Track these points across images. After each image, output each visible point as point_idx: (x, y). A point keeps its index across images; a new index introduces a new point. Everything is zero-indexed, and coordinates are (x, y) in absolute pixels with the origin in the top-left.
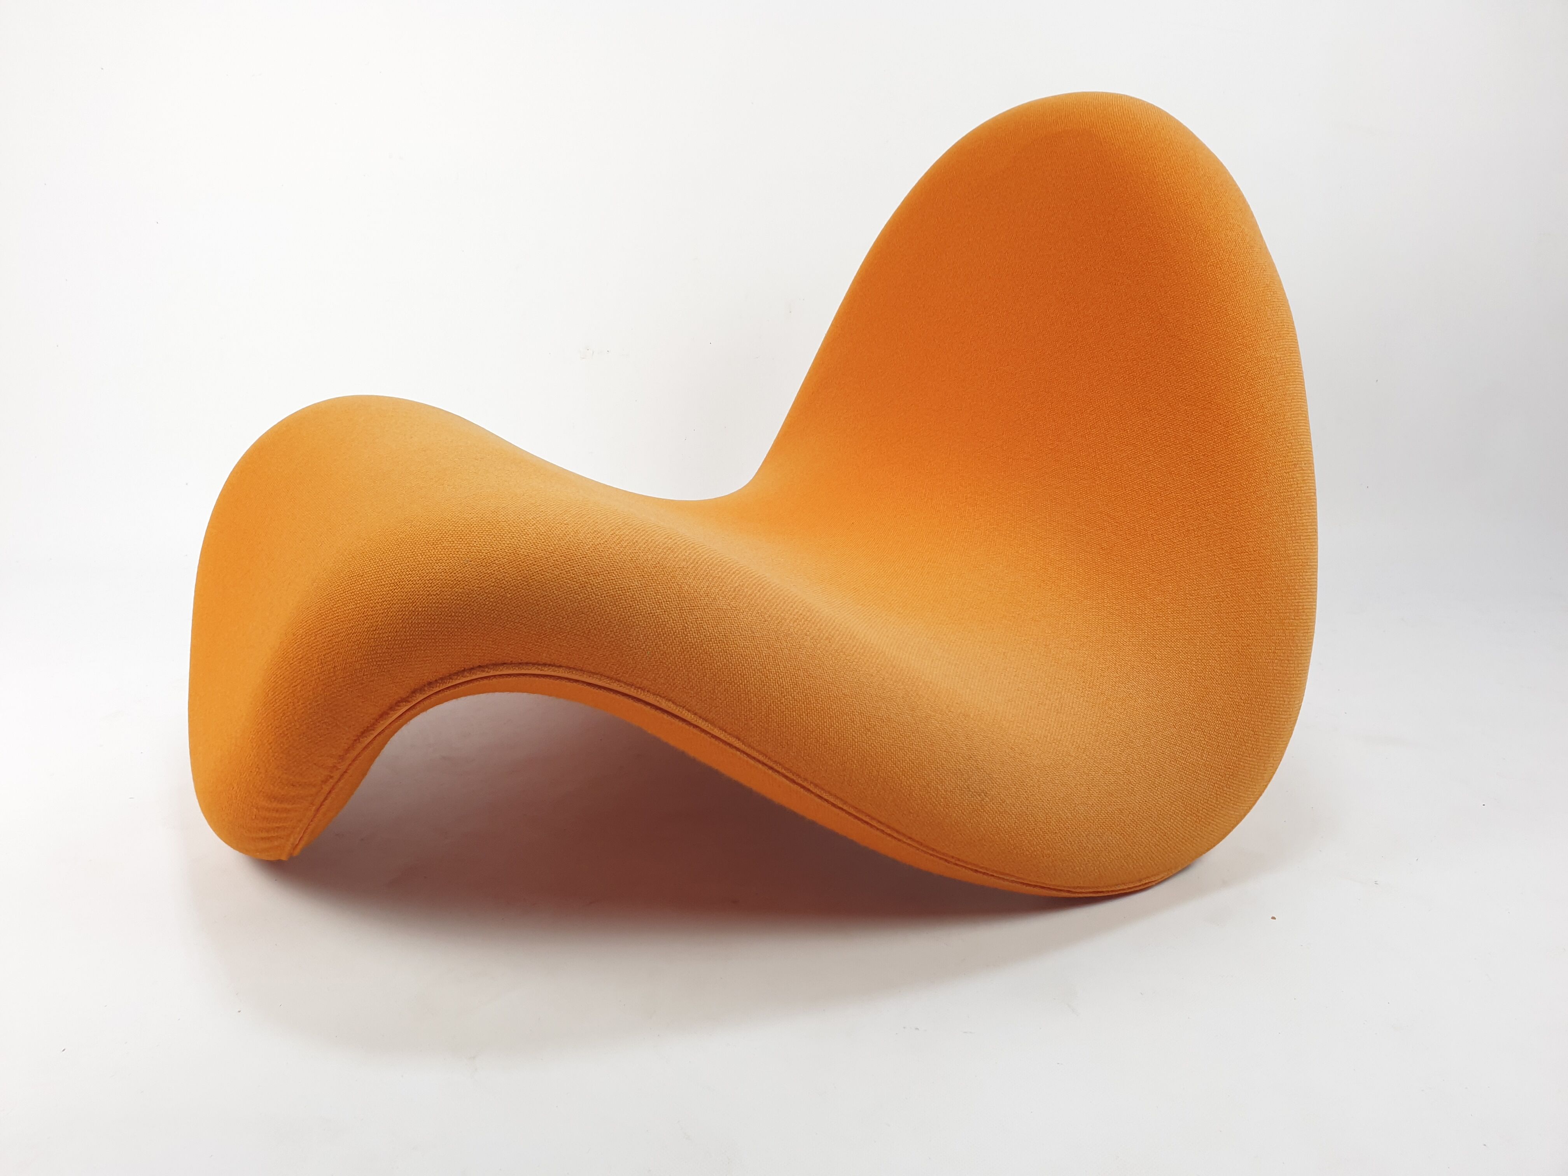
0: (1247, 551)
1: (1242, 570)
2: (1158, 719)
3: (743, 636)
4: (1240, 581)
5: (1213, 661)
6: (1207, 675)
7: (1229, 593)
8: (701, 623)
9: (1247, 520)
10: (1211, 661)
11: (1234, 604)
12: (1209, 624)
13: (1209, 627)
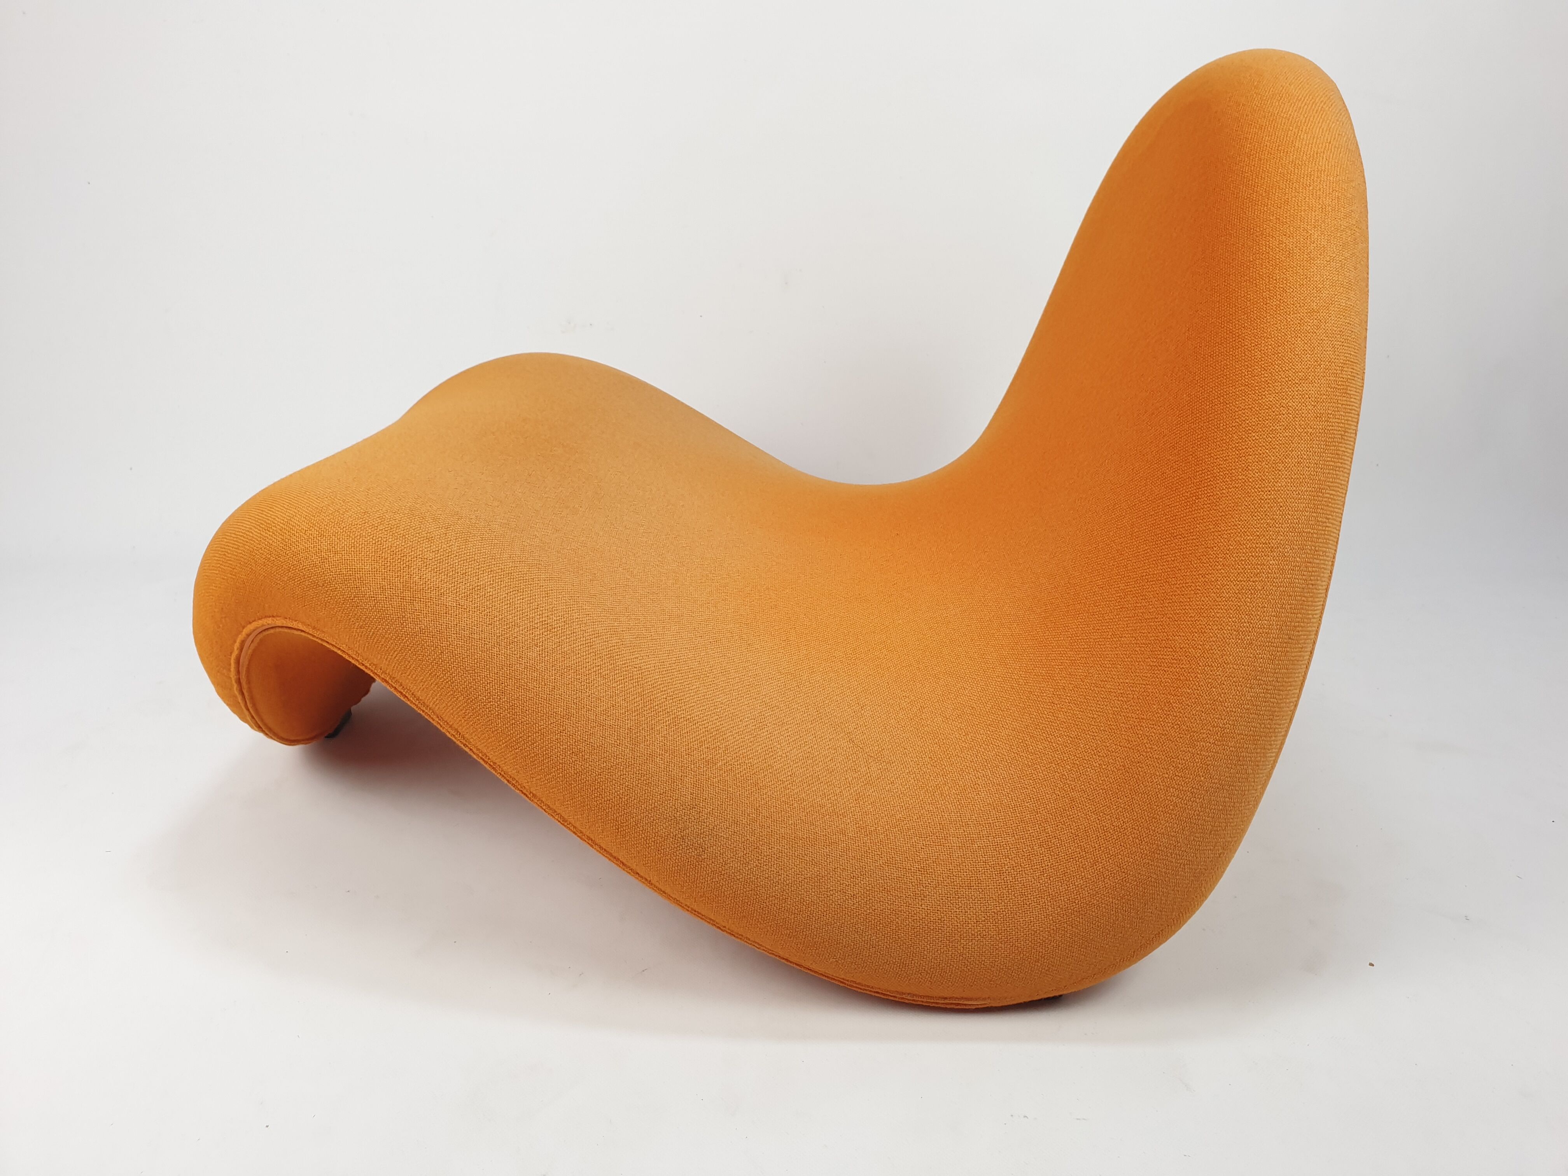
0: (1172, 646)
1: (1160, 668)
2: (996, 821)
3: (458, 635)
4: (1154, 681)
5: (1092, 771)
6: (1078, 785)
7: (1136, 693)
8: (419, 615)
9: (1184, 608)
10: (1089, 770)
11: (1137, 707)
12: (1103, 725)
13: (1102, 729)
